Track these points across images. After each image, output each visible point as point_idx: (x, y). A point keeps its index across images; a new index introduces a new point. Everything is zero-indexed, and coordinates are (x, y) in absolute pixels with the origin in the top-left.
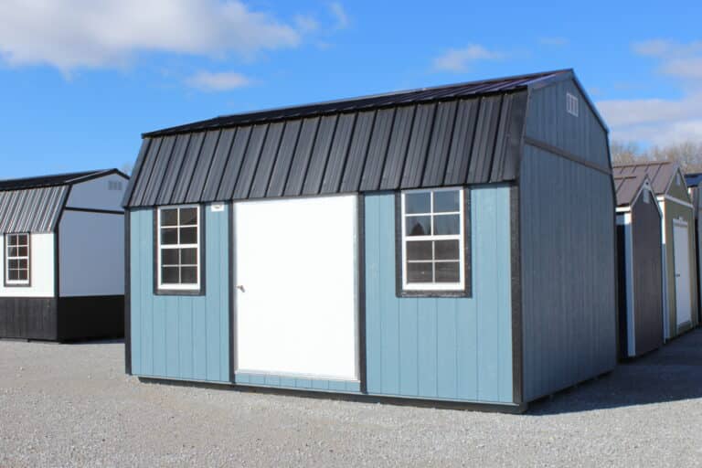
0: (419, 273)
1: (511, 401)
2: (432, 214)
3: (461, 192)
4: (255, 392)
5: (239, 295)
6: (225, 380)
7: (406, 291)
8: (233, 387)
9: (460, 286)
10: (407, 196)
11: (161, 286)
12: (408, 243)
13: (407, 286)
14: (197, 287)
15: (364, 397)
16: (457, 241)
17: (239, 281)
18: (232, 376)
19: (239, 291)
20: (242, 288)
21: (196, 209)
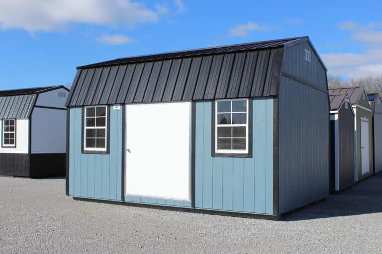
0: (224, 144)
1: (272, 213)
2: (232, 113)
3: (248, 101)
4: (135, 206)
5: (128, 155)
6: (119, 199)
7: (217, 154)
8: (123, 203)
9: (246, 151)
10: (218, 102)
11: (86, 149)
12: (218, 128)
13: (217, 151)
14: (105, 149)
15: (194, 210)
16: (245, 127)
17: (128, 146)
18: (123, 197)
19: (127, 152)
20: (129, 150)
21: (105, 108)
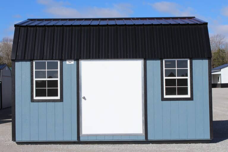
2: (176, 69)
6: (75, 139)
7: (165, 98)
11: (35, 98)
14: (58, 98)
19: (83, 100)
20: (84, 98)
21: (57, 62)
